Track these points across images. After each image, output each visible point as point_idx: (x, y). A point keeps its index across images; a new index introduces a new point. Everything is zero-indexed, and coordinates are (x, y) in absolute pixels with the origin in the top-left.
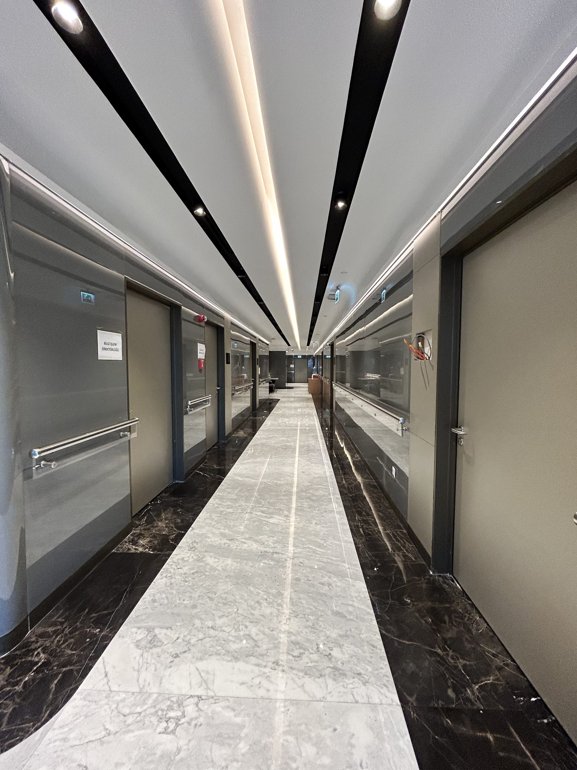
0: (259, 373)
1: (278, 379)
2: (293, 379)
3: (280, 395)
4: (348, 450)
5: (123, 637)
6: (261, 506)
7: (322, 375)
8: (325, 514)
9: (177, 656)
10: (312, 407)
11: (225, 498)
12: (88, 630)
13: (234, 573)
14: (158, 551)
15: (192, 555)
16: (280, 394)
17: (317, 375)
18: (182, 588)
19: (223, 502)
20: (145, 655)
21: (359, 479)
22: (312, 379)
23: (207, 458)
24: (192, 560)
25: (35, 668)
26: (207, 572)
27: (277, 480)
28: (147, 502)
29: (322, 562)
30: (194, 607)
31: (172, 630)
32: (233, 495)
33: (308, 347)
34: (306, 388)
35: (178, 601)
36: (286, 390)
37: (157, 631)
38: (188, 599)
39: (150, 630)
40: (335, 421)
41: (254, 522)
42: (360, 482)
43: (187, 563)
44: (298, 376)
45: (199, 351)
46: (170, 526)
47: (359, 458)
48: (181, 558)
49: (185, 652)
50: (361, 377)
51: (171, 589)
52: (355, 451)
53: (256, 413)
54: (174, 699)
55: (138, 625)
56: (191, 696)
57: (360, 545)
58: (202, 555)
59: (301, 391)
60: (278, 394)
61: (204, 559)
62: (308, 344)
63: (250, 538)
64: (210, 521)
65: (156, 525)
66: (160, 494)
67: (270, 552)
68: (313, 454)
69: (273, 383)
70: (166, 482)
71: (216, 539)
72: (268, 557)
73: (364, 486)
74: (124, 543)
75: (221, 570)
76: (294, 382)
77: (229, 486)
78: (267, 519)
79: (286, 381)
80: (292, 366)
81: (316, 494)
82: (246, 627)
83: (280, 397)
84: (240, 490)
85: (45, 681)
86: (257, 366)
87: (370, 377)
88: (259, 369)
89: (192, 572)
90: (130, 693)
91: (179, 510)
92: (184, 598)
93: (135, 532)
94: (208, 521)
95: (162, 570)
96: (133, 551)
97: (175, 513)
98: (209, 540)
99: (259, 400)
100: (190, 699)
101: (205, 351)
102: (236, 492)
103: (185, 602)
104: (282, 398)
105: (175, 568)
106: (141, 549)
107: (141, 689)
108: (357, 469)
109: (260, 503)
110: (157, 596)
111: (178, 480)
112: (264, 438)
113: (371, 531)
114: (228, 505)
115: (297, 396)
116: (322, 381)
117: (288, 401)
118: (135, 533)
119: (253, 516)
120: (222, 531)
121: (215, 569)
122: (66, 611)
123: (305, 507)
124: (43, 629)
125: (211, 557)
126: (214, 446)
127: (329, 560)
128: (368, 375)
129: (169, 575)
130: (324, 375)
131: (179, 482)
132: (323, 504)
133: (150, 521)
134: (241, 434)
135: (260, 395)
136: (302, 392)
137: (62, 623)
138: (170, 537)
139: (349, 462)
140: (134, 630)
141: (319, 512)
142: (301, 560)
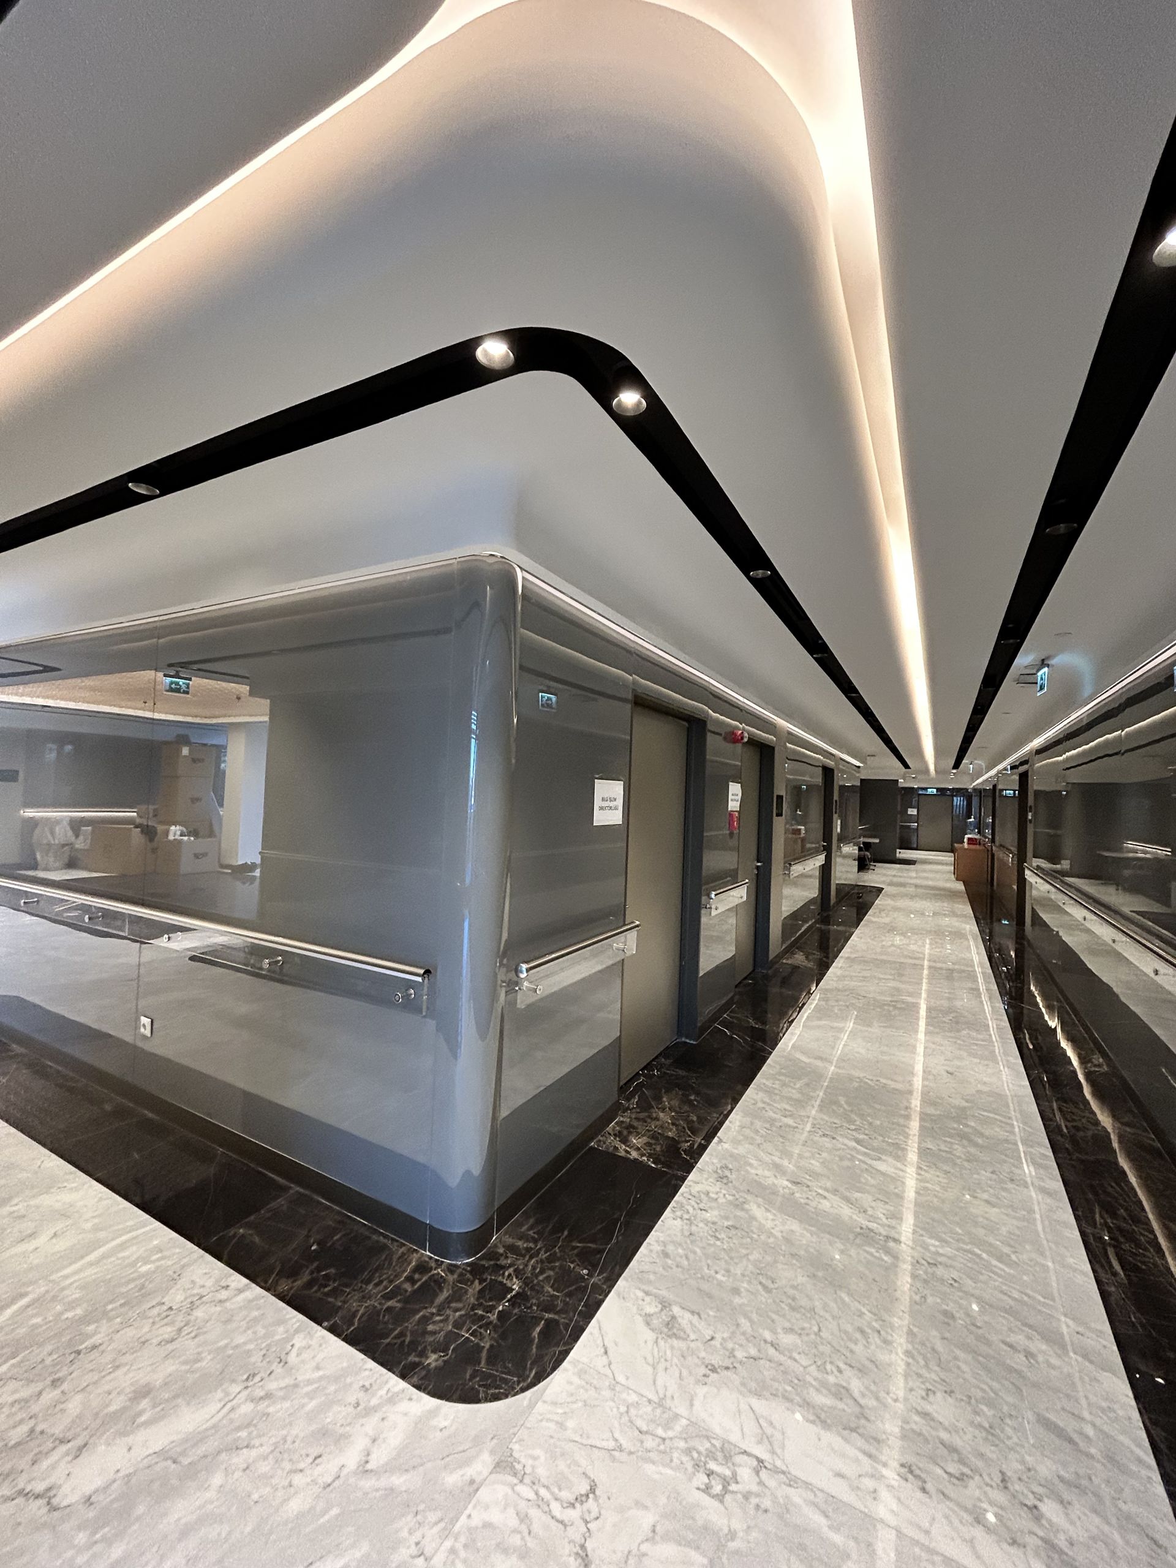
0: (839, 830)
1: (877, 841)
2: (914, 839)
3: (883, 879)
4: (1071, 1039)
5: (624, 1298)
6: (853, 1127)
7: (993, 840)
8: (1010, 1186)
9: (714, 1370)
10: (965, 916)
11: (776, 1094)
12: (572, 1266)
13: (806, 1251)
14: (664, 1164)
15: (724, 1192)
16: (884, 875)
17: (978, 837)
18: (712, 1249)
19: (774, 1101)
20: (661, 1343)
21: (1105, 1120)
22: (966, 845)
23: (735, 1000)
24: (724, 1200)
25: (509, 1296)
26: (754, 1233)
27: (887, 1078)
28: (637, 1068)
29: (1009, 1296)
30: (736, 1291)
31: (700, 1318)
32: (794, 1091)
33: (954, 771)
34: (947, 864)
35: (707, 1271)
36: (898, 866)
37: (676, 1310)
38: (723, 1272)
39: (665, 1305)
40: (1030, 961)
41: (841, 1159)
42: (1110, 1130)
43: (714, 1204)
44: (926, 834)
45: (730, 797)
46: (680, 1125)
47: (1105, 1068)
48: (704, 1191)
49: (727, 1368)
50: (1108, 850)
51: (692, 1242)
52: (1092, 1045)
53: (828, 916)
54: (718, 1444)
55: (646, 1288)
56: (745, 1452)
57: (1113, 1289)
58: (741, 1197)
59: (931, 871)
60: (880, 875)
61: (746, 1206)
62: (956, 766)
63: (835, 1192)
64: (752, 1135)
65: (654, 1115)
66: (657, 1057)
67: (880, 1234)
68: (974, 1034)
69: (867, 850)
70: (667, 1037)
71: (767, 1173)
72: (877, 1243)
73: (1120, 1142)
74: (607, 1135)
75: (780, 1238)
76: (916, 849)
77: (783, 1071)
78: (869, 1161)
79: (897, 844)
80: (912, 812)
81: (987, 1132)
82: (840, 1371)
83: (884, 882)
84: (807, 1085)
85: (525, 1323)
86: (835, 816)
87: (1136, 851)
88: (839, 822)
89: (726, 1224)
90: (645, 1399)
91: (692, 1097)
92: (717, 1268)
93: (622, 1119)
94: (747, 1132)
95: (672, 1204)
96: (623, 1154)
97: (686, 1101)
98: (753, 1171)
99: (837, 884)
100: (741, 1456)
101: (740, 795)
102: (798, 1086)
103: (719, 1276)
104: (891, 884)
105: (696, 1206)
106: (634, 1154)
107: (661, 1399)
108: (1097, 1093)
109: (851, 1121)
110: (670, 1248)
111: (687, 1038)
112: (851, 977)
113: (1144, 1263)
114: (785, 1110)
115: (925, 883)
116: (993, 856)
117: (904, 896)
118: (622, 1122)
119: (840, 1146)
120: (776, 1159)
121: (770, 1234)
122: (537, 1222)
123: (959, 1157)
124: (510, 1240)
125: (759, 1206)
126: (745, 978)
127: (1026, 1298)
128: (1130, 845)
129: (686, 1216)
130: (997, 838)
131: (688, 1041)
132: (1005, 1162)
133: (645, 1106)
134: (799, 958)
135: (838, 874)
136: (938, 876)
137: (535, 1241)
138: (683, 1144)
139: (1075, 1072)
140: (640, 1294)
141: (994, 1176)
142: (955, 1275)
